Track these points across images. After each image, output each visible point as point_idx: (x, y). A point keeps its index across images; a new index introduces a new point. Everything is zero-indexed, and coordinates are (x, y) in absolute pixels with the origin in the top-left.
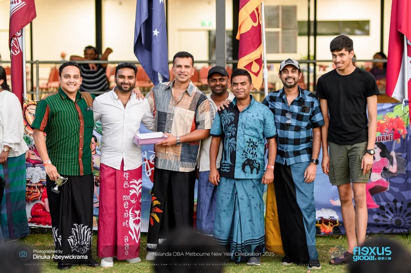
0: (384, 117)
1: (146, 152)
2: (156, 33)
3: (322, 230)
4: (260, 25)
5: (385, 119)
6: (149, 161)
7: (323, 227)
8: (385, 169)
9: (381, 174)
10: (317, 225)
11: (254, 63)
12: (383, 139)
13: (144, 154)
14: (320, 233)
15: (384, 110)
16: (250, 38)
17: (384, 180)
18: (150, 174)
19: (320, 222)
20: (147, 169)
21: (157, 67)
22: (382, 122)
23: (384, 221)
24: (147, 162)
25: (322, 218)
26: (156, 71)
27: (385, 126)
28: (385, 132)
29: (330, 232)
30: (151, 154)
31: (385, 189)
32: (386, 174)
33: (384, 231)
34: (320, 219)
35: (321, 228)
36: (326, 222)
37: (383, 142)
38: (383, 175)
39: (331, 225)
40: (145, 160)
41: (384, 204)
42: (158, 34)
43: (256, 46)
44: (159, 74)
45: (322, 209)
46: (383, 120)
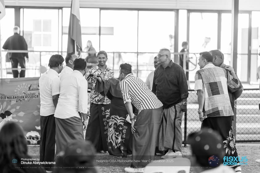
10: (28, 140)
19: (30, 139)
25: (31, 136)
35: (31, 141)
36: (33, 138)
39: (36, 140)
45: (32, 131)
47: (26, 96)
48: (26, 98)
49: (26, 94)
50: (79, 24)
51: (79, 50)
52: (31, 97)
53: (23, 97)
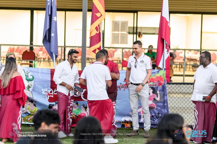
0: (154, 76)
1: (47, 89)
2: (53, 35)
3: (126, 126)
4: (100, 33)
5: (155, 76)
6: (48, 92)
7: (126, 124)
8: (154, 99)
9: (153, 101)
10: (123, 123)
11: (97, 50)
12: (154, 85)
13: (46, 89)
14: (124, 127)
15: (154, 73)
16: (95, 39)
17: (154, 104)
18: (48, 98)
20: (47, 96)
21: (53, 50)
22: (154, 78)
23: (153, 122)
24: (47, 93)
25: (125, 120)
26: (52, 52)
27: (155, 80)
28: (155, 82)
29: (129, 127)
30: (49, 89)
31: (154, 108)
32: (155, 101)
33: (153, 127)
34: (125, 121)
35: (125, 125)
36: (127, 122)
37: (154, 87)
38: (153, 102)
39: (130, 124)
40: (46, 92)
41: (153, 114)
42: (54, 35)
43: (98, 42)
44: (53, 53)
45: (126, 116)
46: (154, 77)
47: (122, 86)
48: (122, 87)
49: (121, 85)
50: (169, 25)
51: (168, 48)
52: (126, 87)
53: (120, 87)
